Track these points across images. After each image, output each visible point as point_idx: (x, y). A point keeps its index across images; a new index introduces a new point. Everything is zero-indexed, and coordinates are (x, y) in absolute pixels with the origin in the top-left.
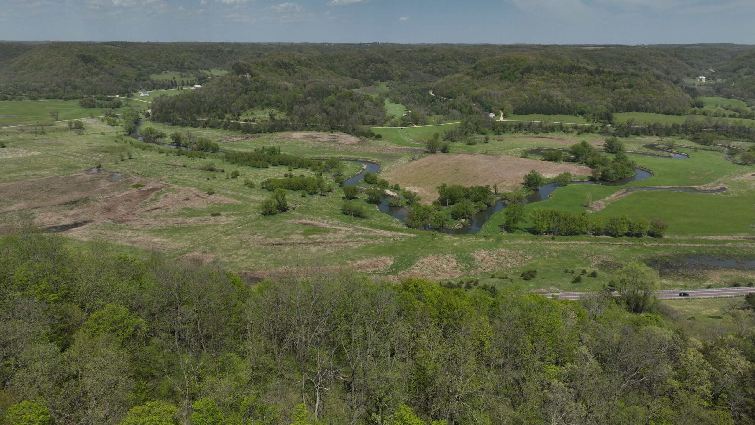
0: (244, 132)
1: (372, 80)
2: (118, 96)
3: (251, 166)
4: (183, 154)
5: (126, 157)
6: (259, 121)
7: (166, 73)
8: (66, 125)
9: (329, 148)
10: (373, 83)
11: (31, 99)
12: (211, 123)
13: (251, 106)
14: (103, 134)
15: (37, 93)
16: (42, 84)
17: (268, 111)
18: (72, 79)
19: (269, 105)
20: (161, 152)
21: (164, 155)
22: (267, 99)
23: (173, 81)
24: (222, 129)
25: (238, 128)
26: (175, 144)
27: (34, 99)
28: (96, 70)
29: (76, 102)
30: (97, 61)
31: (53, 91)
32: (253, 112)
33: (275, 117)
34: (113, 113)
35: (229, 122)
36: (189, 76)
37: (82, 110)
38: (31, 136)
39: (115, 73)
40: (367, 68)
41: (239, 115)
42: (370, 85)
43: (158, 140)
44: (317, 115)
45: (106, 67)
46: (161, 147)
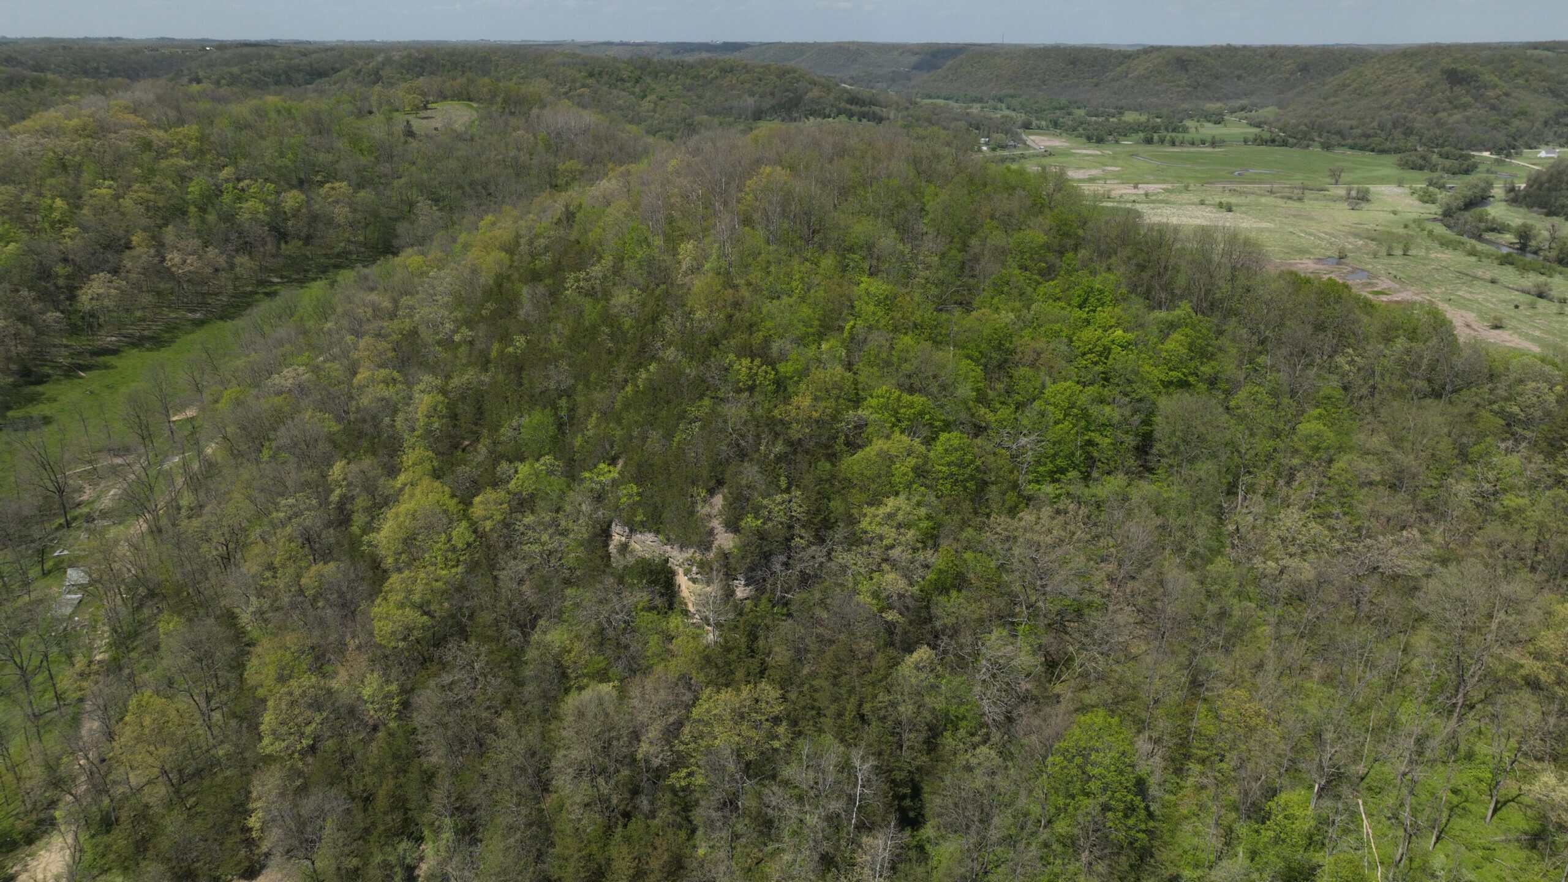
2: (1487, 154)
4: (1512, 264)
5: (1399, 251)
8: (1343, 192)
11: (1323, 148)
14: (1395, 213)
15: (1338, 138)
16: (1354, 123)
18: (1413, 115)
20: (1473, 253)
21: (1473, 259)
26: (1517, 246)
27: (1327, 147)
28: (1467, 99)
29: (1393, 158)
30: (1477, 82)
31: (1368, 136)
34: (1445, 180)
37: (1396, 172)
38: (1279, 202)
39: (1503, 107)
43: (1488, 236)
45: (1490, 93)
46: (1480, 246)
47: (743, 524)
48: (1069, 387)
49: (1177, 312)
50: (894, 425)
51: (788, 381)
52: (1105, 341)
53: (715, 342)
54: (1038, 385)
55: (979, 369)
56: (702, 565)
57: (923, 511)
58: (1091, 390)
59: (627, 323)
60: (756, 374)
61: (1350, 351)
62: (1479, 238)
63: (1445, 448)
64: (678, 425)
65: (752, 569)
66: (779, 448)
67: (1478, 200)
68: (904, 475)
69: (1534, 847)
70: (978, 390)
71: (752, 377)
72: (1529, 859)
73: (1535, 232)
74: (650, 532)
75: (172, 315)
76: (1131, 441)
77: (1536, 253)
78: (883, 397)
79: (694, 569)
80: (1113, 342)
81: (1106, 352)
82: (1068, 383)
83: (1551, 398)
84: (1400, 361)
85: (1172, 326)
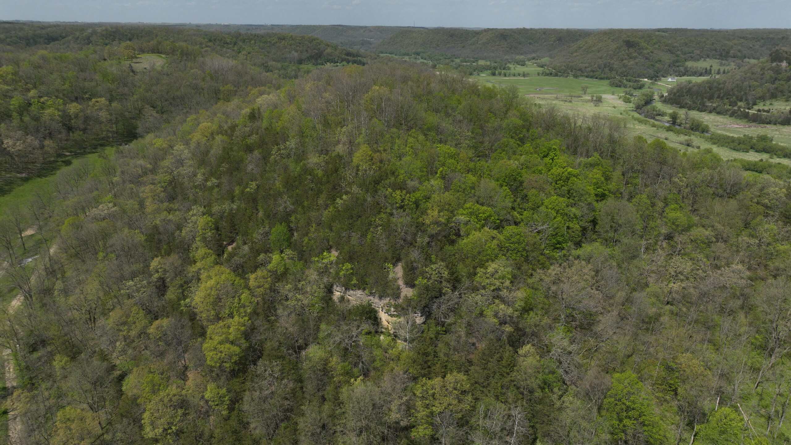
0: (749, 120)
2: (646, 80)
3: (731, 148)
4: (672, 131)
6: (775, 112)
7: (705, 60)
8: (590, 98)
11: (574, 77)
12: (718, 110)
13: (773, 96)
14: (614, 107)
15: (580, 72)
16: (587, 65)
18: (612, 62)
20: (654, 126)
21: (655, 129)
23: (708, 68)
24: (727, 116)
25: (746, 116)
26: (671, 122)
27: (576, 76)
28: (634, 55)
29: (607, 82)
30: (639, 46)
31: (593, 71)
32: (773, 103)
34: (632, 92)
35: (739, 110)
36: (729, 65)
37: (609, 88)
38: (562, 103)
39: (651, 58)
41: (755, 104)
43: (657, 118)
45: (645, 52)
46: (656, 123)
47: (417, 282)
48: (556, 199)
49: (593, 158)
51: (421, 202)
52: (565, 174)
53: (377, 182)
54: (540, 198)
56: (396, 307)
57: (508, 269)
58: (564, 200)
59: (320, 173)
60: (404, 199)
61: (680, 175)
62: (654, 118)
64: (369, 229)
65: (424, 307)
67: (649, 101)
70: (512, 202)
71: (402, 201)
73: (679, 116)
74: (359, 289)
75: (8, 175)
77: (680, 125)
79: (392, 309)
80: (569, 175)
81: (567, 179)
83: (782, 195)
84: (704, 180)
85: (592, 165)
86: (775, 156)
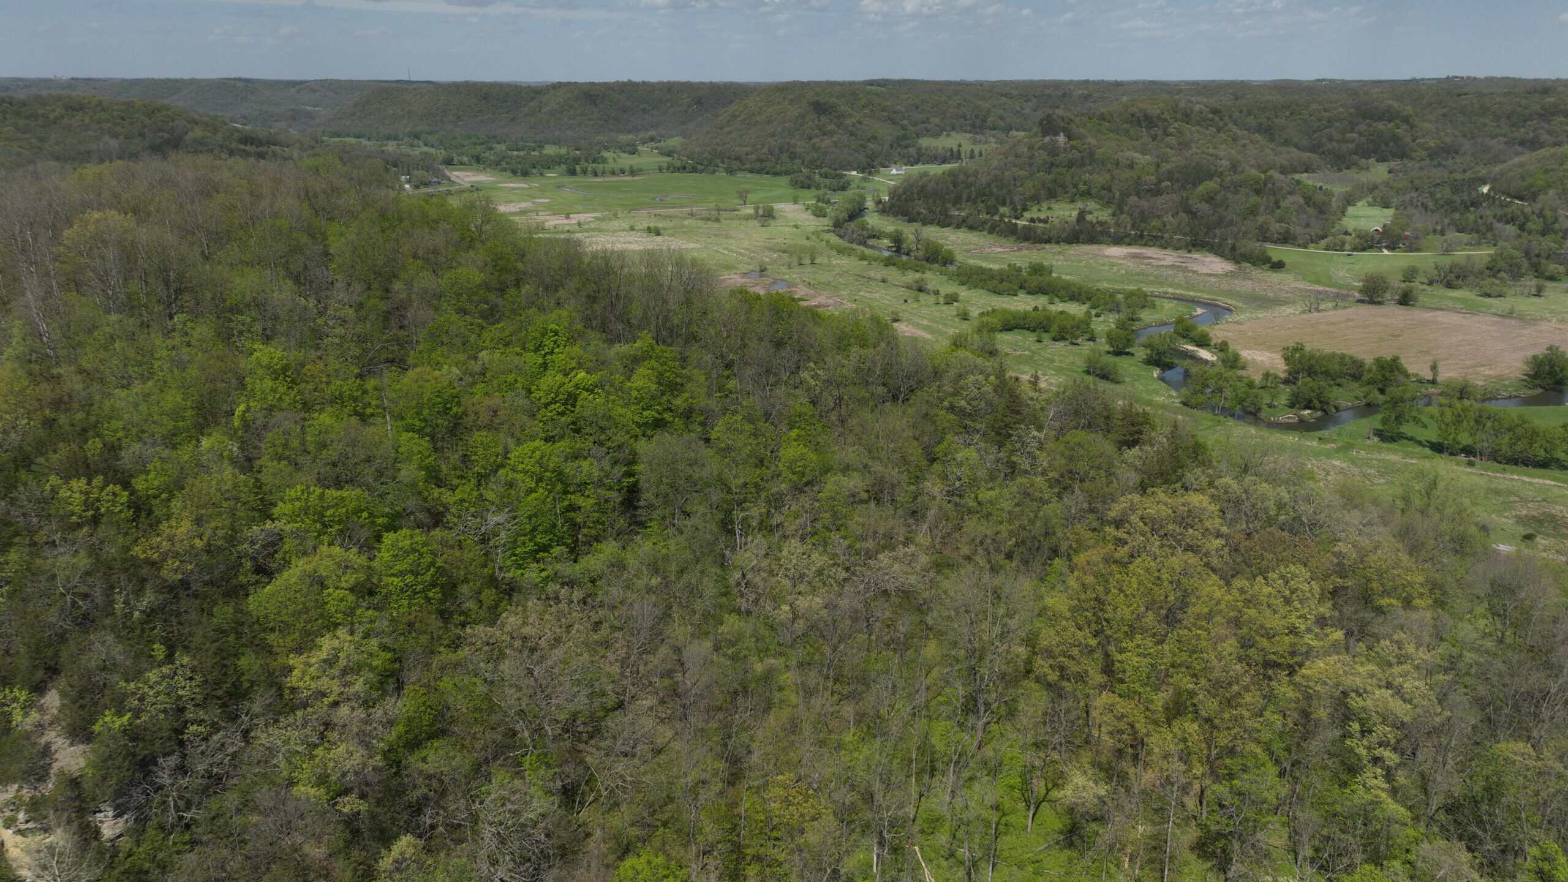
0: (1018, 238)
1: (1355, 157)
2: (854, 173)
3: (989, 290)
4: (893, 265)
5: (807, 261)
6: (1056, 222)
7: (948, 135)
8: (752, 211)
9: (1156, 277)
10: (1356, 164)
11: (727, 172)
12: (970, 221)
13: (1052, 195)
14: (796, 227)
15: (738, 163)
16: (749, 149)
17: (1080, 205)
18: (793, 141)
19: (1087, 194)
20: (863, 258)
21: (865, 263)
22: (1085, 184)
23: (955, 149)
24: (985, 233)
25: (1012, 232)
26: (894, 249)
27: (730, 171)
28: (832, 127)
29: (784, 180)
30: (836, 112)
31: (761, 161)
32: (1053, 206)
33: (1089, 217)
34: (829, 196)
35: (1002, 220)
36: (986, 142)
37: (790, 191)
38: (700, 223)
39: (859, 133)
40: (1352, 130)
41: (1025, 209)
42: (1348, 168)
43: (871, 242)
44: (1168, 218)
45: (848, 122)
46: (868, 252)
48: (537, 448)
49: (638, 344)
50: (320, 534)
51: (153, 502)
52: (569, 387)
53: (24, 462)
54: (500, 450)
55: (425, 443)
56: (35, 807)
57: (374, 642)
58: (562, 445)
60: (98, 499)
61: (812, 364)
62: (865, 244)
63: (915, 452)
65: (119, 793)
66: (149, 598)
67: (856, 213)
68: (342, 600)
69: (1071, 845)
70: (426, 468)
71: (92, 504)
72: (1070, 860)
73: (904, 236)
76: (615, 497)
77: (908, 254)
78: (298, 499)
79: (21, 816)
80: (577, 386)
81: (572, 399)
82: (537, 443)
83: (988, 389)
84: (857, 370)
85: (636, 360)
86: (1056, 300)
